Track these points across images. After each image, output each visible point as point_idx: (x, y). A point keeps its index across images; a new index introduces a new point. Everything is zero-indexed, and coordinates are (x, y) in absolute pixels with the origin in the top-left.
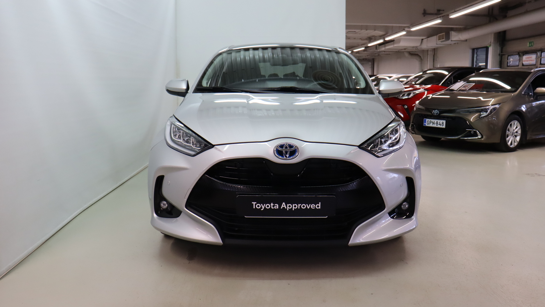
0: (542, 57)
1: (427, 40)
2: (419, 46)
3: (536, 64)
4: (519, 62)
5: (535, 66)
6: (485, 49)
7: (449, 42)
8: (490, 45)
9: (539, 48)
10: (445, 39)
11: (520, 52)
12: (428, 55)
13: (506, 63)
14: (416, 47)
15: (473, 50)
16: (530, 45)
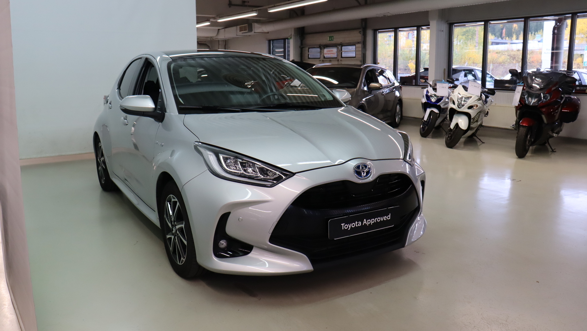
0: (343, 50)
1: (225, 30)
2: (216, 36)
3: (338, 58)
4: (320, 54)
5: (336, 59)
6: (283, 41)
7: (252, 33)
8: (291, 38)
9: (340, 42)
10: (248, 31)
11: (322, 46)
12: (220, 46)
13: (307, 56)
14: (211, 37)
15: (269, 41)
16: (330, 39)
